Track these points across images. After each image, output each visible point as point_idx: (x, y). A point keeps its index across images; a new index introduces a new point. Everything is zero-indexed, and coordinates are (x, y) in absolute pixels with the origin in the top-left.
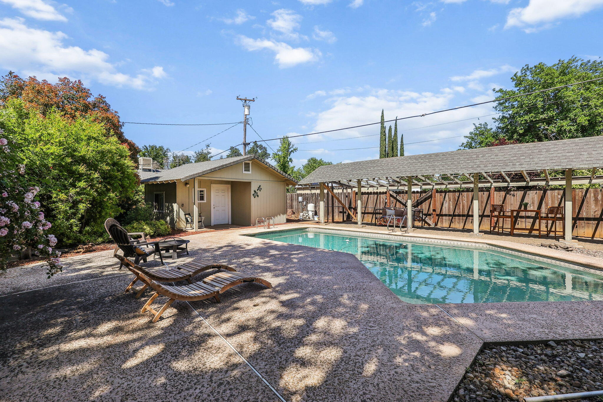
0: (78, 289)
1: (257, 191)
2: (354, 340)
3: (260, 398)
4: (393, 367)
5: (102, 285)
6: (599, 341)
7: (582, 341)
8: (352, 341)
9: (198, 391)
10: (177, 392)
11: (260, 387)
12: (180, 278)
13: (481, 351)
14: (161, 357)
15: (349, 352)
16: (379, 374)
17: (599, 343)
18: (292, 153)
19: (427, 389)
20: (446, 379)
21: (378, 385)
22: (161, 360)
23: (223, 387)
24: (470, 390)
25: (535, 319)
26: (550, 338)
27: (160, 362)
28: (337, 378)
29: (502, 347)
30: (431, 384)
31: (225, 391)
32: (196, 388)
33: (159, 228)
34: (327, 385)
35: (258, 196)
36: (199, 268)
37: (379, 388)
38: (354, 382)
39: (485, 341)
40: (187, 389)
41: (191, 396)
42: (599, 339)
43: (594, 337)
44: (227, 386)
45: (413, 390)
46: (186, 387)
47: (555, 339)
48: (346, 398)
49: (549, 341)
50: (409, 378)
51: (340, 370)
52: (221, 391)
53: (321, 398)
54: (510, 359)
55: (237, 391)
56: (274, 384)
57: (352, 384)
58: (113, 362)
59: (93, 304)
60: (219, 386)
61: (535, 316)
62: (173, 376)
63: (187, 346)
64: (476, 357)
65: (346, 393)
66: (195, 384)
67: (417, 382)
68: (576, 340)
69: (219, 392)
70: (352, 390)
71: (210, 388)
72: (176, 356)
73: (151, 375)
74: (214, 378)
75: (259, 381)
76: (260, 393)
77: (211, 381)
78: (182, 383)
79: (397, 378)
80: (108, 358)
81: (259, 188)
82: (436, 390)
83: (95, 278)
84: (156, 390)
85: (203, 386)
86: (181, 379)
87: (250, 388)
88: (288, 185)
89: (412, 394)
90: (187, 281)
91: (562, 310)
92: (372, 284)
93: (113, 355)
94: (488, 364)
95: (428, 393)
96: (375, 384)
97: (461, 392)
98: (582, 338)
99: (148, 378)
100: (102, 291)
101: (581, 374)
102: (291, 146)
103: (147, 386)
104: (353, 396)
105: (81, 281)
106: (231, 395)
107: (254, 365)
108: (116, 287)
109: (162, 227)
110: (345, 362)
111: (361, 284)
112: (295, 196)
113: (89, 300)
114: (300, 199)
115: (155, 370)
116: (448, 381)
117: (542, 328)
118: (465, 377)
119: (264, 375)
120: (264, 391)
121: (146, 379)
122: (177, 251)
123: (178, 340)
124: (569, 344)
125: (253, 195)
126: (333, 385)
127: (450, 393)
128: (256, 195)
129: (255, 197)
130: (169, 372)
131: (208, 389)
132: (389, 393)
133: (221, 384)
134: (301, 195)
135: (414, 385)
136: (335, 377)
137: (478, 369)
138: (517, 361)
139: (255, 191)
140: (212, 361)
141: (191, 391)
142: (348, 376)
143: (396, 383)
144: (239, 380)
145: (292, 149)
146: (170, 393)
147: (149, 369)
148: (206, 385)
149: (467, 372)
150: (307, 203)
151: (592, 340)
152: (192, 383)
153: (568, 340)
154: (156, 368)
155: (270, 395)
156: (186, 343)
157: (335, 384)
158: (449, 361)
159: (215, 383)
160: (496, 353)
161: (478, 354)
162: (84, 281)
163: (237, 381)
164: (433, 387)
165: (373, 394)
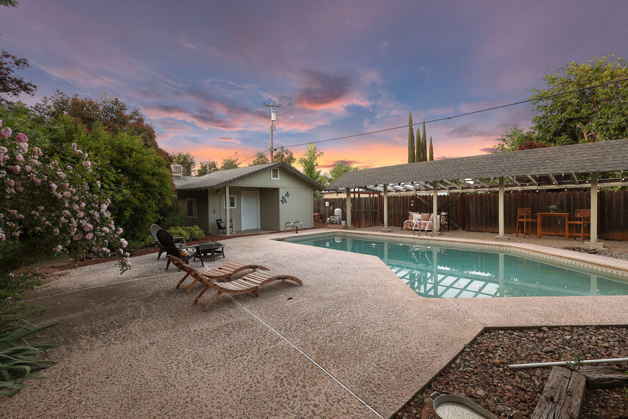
0: (135, 286)
1: (285, 197)
2: (374, 325)
3: (298, 362)
4: (405, 343)
5: (154, 283)
6: (588, 327)
7: (572, 327)
8: (372, 325)
9: (249, 357)
10: (234, 357)
11: (297, 355)
12: (222, 276)
13: (481, 334)
14: (217, 335)
15: (369, 333)
16: (392, 348)
17: (587, 329)
18: (318, 157)
19: (430, 358)
20: (446, 352)
21: (391, 355)
22: (218, 337)
23: (268, 355)
24: (466, 360)
25: (536, 310)
26: (544, 324)
27: (216, 338)
28: (358, 351)
29: (500, 331)
30: (434, 355)
31: (270, 357)
32: (248, 356)
33: (194, 233)
34: (350, 354)
35: (286, 202)
36: (238, 268)
37: (391, 357)
38: (372, 353)
39: (486, 326)
40: (240, 356)
41: (244, 360)
42: (588, 326)
43: (584, 324)
44: (271, 354)
45: (419, 359)
46: (240, 354)
47: (548, 325)
48: (364, 363)
49: (543, 327)
50: (417, 351)
51: (361, 345)
52: (268, 357)
53: (345, 363)
54: (504, 340)
55: (280, 358)
56: (308, 353)
57: (370, 354)
58: (180, 338)
59: (151, 297)
60: (265, 354)
61: (536, 308)
62: (229, 347)
63: (236, 328)
64: (476, 337)
65: (365, 360)
66: (247, 353)
67: (423, 354)
68: (567, 326)
69: (265, 358)
70: (370, 358)
71: (259, 356)
72: (229, 335)
73: (212, 347)
74: (260, 349)
75: (296, 351)
76: (297, 359)
77: (259, 351)
78: (237, 352)
79: (407, 350)
80: (176, 335)
81: (287, 195)
82: (437, 359)
83: (147, 277)
84: (218, 356)
85: (253, 354)
86: (235, 349)
87: (290, 356)
88: (314, 190)
89: (417, 361)
90: (228, 278)
91: (563, 304)
92: (393, 282)
93: (178, 333)
94: (485, 343)
95: (430, 361)
96: (388, 355)
97: (458, 361)
98: (573, 324)
99: (210, 348)
100: (156, 287)
101: (562, 351)
102: (317, 150)
103: (210, 353)
104: (370, 361)
105: (136, 280)
106: (276, 360)
107: (291, 341)
108: (167, 284)
109: (197, 232)
110: (365, 340)
111: (383, 282)
112: (322, 201)
113: (148, 294)
114: (327, 204)
115: (214, 343)
116: (447, 353)
117: (539, 317)
118: (463, 351)
119: (300, 347)
120: (301, 358)
121: (208, 349)
122: (215, 254)
123: (228, 324)
124: (560, 329)
125: (281, 201)
126: (355, 355)
127: (448, 361)
128: (284, 201)
129: (283, 203)
130: (225, 345)
131: (257, 356)
132: (399, 360)
133: (267, 353)
134: (328, 200)
135: (419, 356)
136: (357, 350)
137: (475, 346)
138: (510, 342)
139: (283, 197)
140: (257, 338)
141: (244, 357)
142: (367, 349)
143: (405, 354)
144: (280, 351)
145: (318, 153)
146: (229, 358)
147: (209, 342)
148: (255, 353)
149: (465, 348)
150: (334, 208)
151: (581, 327)
152: (245, 352)
153: (559, 326)
154: (214, 342)
155: (306, 360)
156: (235, 326)
157: (356, 354)
158: (452, 340)
159: (262, 352)
160: (494, 335)
161: (478, 336)
162: (138, 279)
163: (279, 351)
164: (435, 357)
165: (386, 361)
